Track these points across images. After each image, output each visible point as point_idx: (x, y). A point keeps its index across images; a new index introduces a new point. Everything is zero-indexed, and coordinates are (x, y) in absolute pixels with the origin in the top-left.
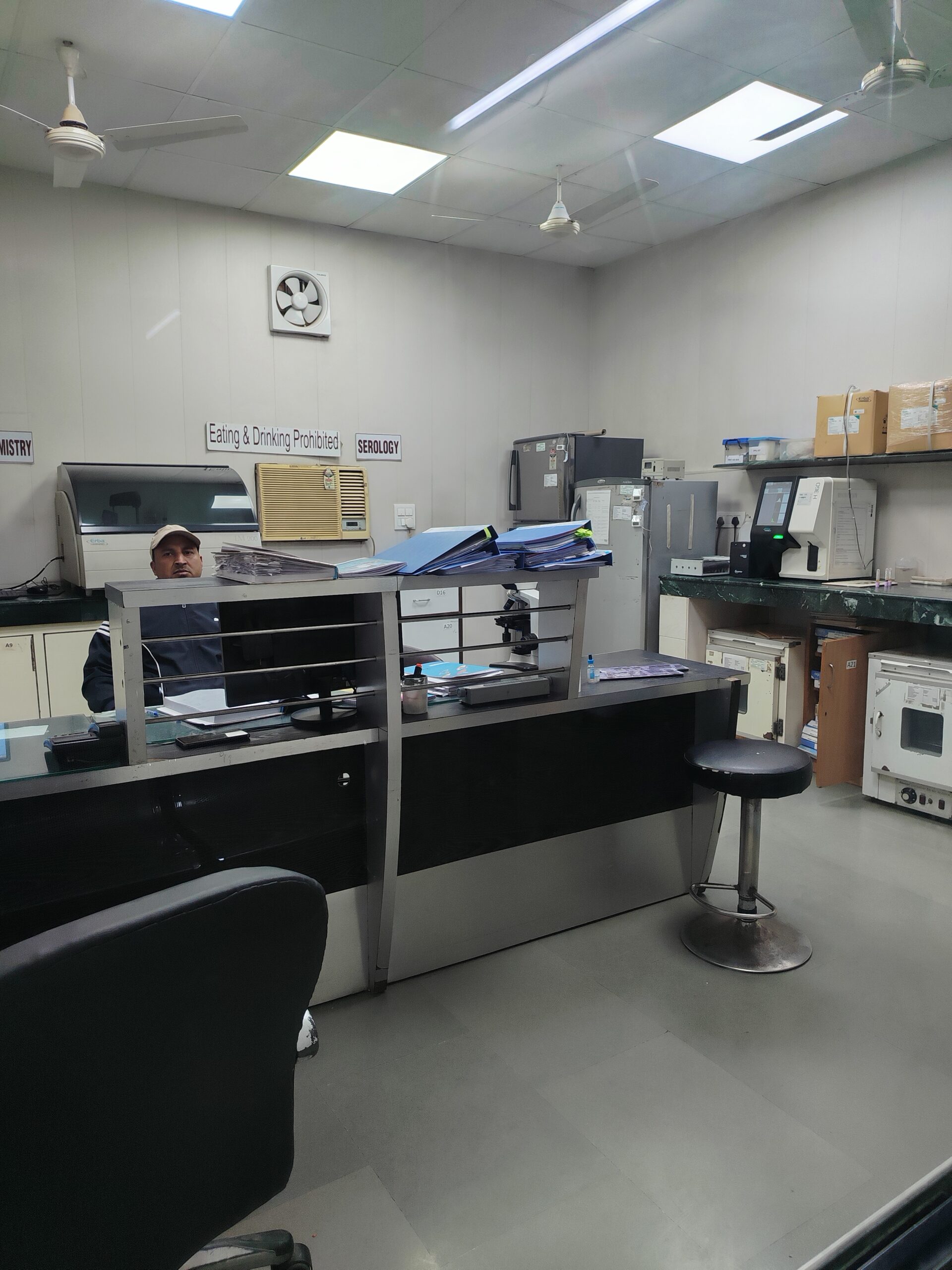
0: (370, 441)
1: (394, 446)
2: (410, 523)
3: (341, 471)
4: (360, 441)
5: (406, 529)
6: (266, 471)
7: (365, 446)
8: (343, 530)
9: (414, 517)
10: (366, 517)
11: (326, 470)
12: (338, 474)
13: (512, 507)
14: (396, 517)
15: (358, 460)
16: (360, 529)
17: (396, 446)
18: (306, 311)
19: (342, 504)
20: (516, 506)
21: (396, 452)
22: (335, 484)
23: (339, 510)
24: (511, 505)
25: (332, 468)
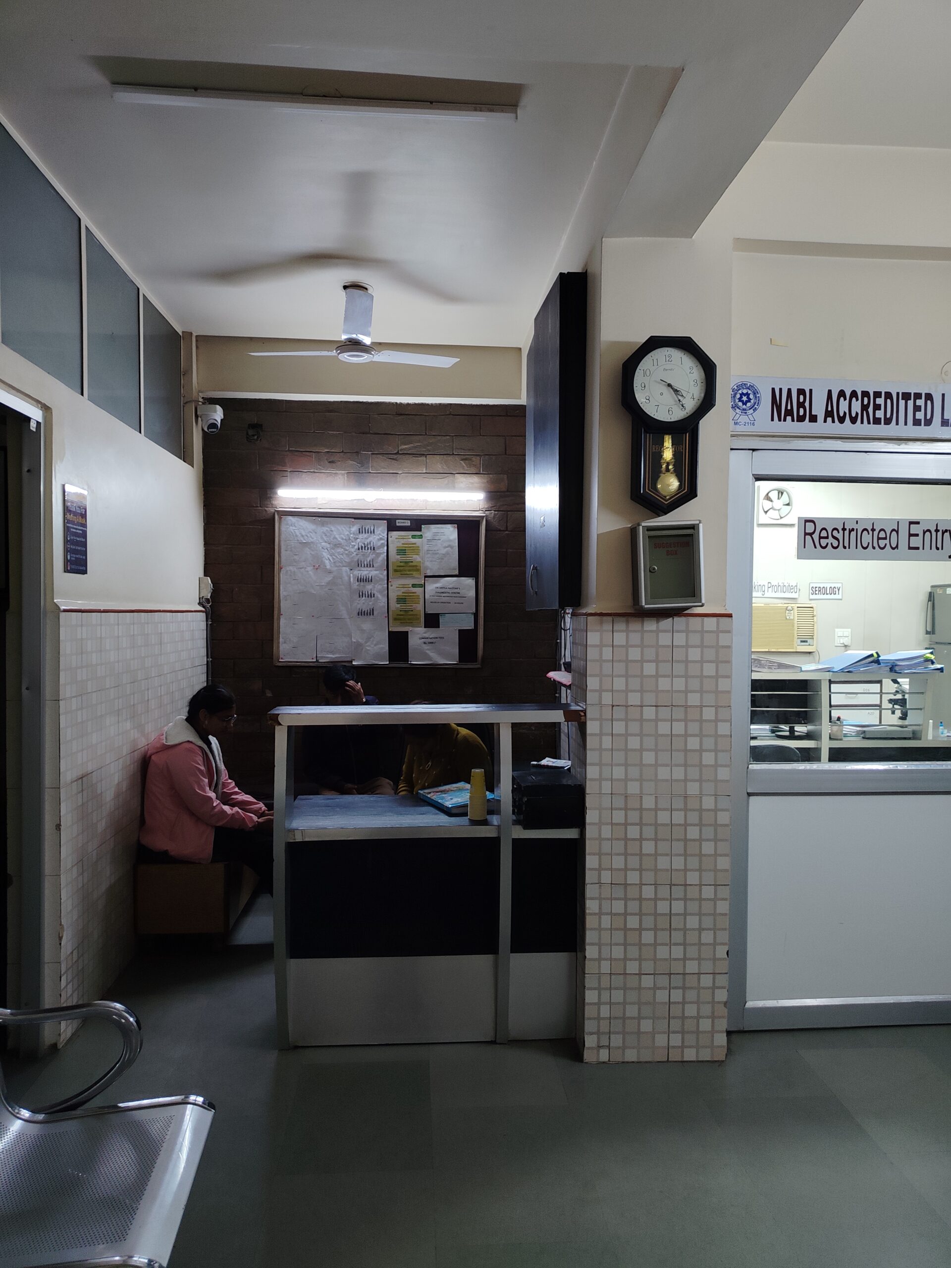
0: (820, 587)
1: (837, 590)
2: (846, 641)
3: (798, 607)
4: (813, 587)
5: (843, 645)
7: (816, 591)
8: (798, 645)
9: (850, 638)
10: (815, 637)
11: (788, 607)
12: (796, 609)
13: (927, 633)
14: (836, 637)
15: (811, 600)
16: (809, 645)
17: (839, 590)
19: (798, 629)
20: (931, 632)
21: (839, 594)
22: (794, 615)
23: (796, 632)
24: (927, 631)
25: (793, 605)
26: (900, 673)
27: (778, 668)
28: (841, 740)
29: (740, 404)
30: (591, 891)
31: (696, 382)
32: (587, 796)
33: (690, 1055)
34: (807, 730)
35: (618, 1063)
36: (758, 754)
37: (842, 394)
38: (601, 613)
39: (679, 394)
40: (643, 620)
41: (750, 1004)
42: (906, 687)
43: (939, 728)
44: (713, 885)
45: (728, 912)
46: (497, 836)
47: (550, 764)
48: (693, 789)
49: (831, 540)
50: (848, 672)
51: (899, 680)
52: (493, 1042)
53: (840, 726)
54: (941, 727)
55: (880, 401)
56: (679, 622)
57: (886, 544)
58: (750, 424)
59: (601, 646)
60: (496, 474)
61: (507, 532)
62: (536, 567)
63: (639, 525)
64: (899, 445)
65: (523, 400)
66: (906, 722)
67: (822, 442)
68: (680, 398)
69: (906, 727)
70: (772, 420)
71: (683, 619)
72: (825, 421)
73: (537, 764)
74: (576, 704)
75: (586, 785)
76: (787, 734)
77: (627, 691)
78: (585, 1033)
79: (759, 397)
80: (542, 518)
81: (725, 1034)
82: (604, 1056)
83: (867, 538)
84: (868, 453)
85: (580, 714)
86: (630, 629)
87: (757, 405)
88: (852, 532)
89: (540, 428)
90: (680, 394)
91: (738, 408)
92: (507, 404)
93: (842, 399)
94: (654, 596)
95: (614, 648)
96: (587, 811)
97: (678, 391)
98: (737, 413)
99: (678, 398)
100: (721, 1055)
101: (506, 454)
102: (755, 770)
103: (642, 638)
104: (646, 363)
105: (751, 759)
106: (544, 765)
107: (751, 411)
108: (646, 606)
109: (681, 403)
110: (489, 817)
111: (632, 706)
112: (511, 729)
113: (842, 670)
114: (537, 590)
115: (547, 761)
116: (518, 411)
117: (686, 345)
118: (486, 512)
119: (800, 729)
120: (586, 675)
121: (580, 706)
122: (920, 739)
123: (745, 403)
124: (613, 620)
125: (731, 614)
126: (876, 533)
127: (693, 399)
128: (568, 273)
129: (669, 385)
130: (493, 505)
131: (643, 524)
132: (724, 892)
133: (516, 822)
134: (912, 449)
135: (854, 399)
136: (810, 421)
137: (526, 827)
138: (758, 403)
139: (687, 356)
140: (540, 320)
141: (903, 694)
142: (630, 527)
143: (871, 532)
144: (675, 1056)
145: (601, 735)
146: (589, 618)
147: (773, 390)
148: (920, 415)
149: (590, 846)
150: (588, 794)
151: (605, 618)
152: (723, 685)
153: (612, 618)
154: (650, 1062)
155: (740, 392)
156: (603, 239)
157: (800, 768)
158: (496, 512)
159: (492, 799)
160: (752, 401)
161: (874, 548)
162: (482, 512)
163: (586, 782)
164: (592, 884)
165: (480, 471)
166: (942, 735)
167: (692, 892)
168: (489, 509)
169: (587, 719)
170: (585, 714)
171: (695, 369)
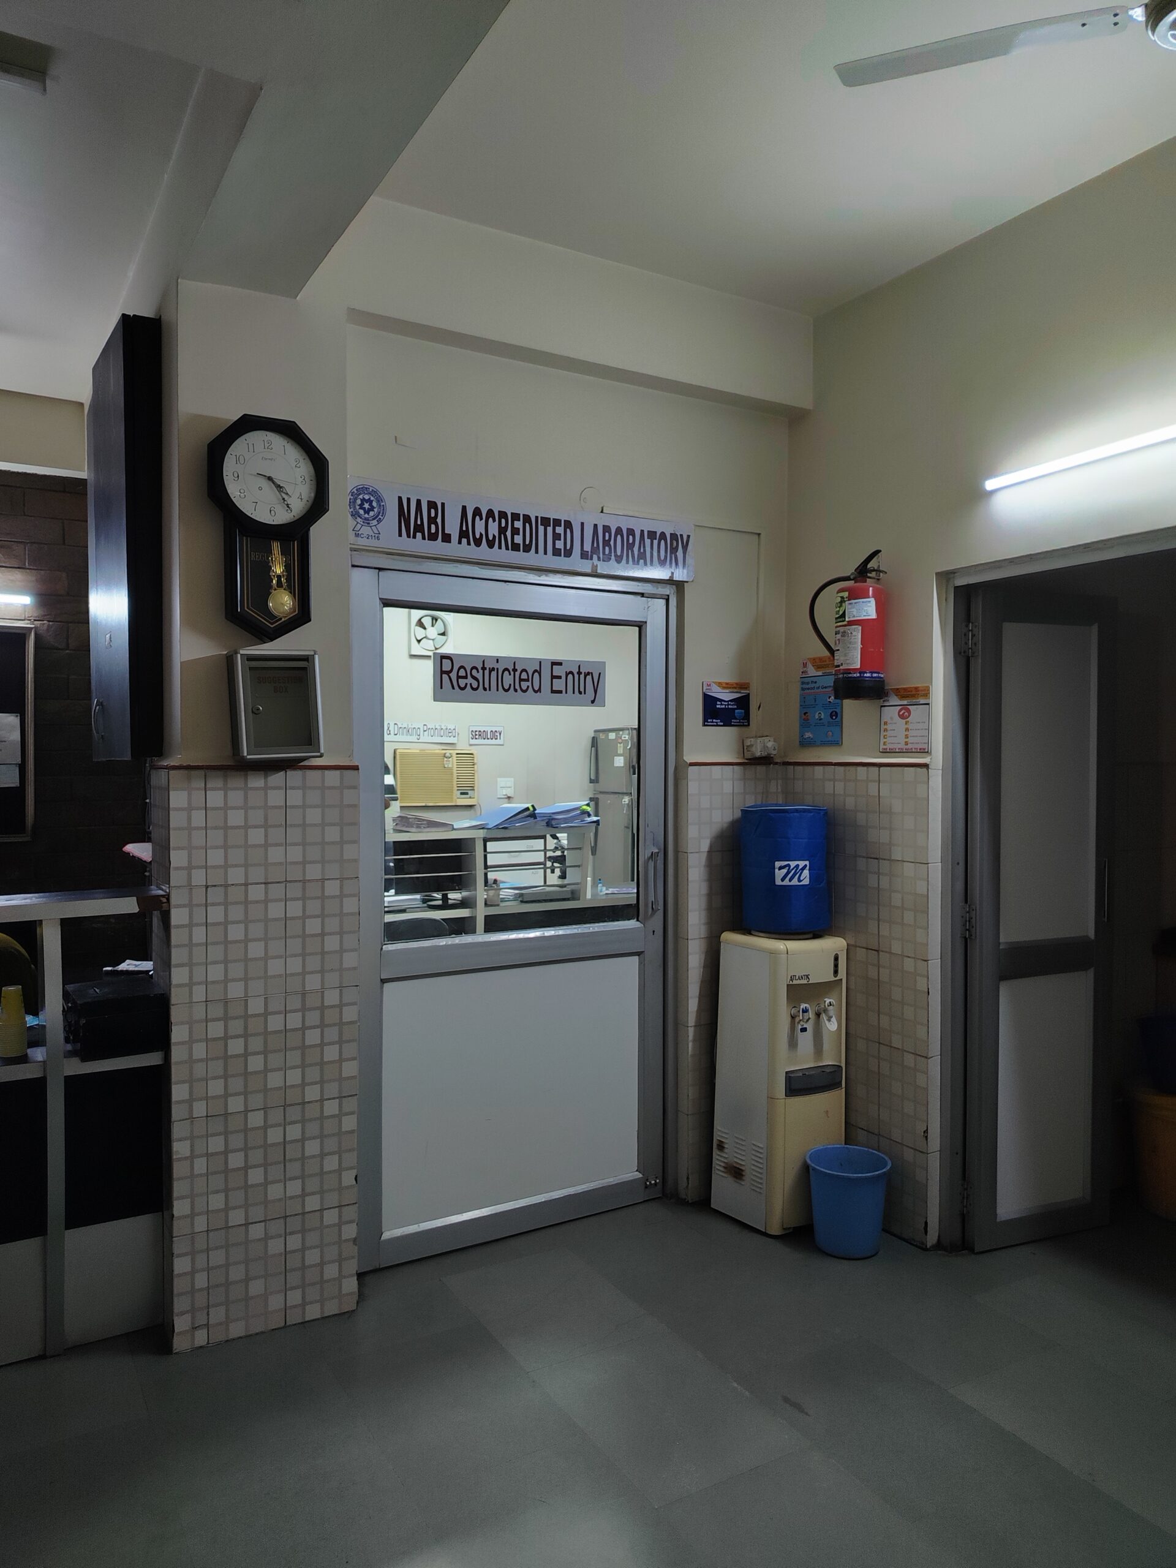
0: (480, 731)
1: (498, 734)
2: (510, 792)
3: (457, 754)
4: (472, 731)
5: (503, 797)
6: (402, 755)
7: (476, 735)
8: (458, 798)
9: (513, 788)
10: (475, 788)
11: (446, 753)
12: (455, 756)
13: (591, 781)
14: (498, 788)
15: (471, 745)
16: (470, 798)
17: (500, 734)
18: (435, 641)
19: (458, 778)
20: (594, 781)
21: (500, 739)
22: (452, 763)
23: (455, 783)
24: (590, 779)
25: (451, 751)
26: (557, 827)
27: (428, 827)
28: (498, 905)
29: (361, 512)
30: (178, 1130)
31: (304, 479)
32: (172, 1007)
33: (313, 1312)
34: (462, 897)
35: (219, 1344)
36: (394, 932)
37: (477, 512)
38: (190, 765)
39: (282, 491)
40: (247, 774)
41: (387, 1235)
42: (565, 842)
43: (598, 886)
44: (338, 1098)
45: (356, 1128)
46: (42, 1076)
47: (131, 968)
48: (313, 982)
49: (470, 680)
50: (503, 828)
51: (558, 835)
52: (42, 1357)
53: (496, 890)
54: (600, 885)
55: (518, 524)
56: (294, 777)
57: (528, 687)
58: (373, 538)
59: (190, 809)
60: (49, 570)
61: (68, 651)
62: (102, 703)
63: (236, 653)
64: (540, 577)
65: (83, 475)
66: (566, 882)
67: (457, 567)
68: (284, 496)
69: (565, 887)
70: (400, 535)
71: (299, 773)
72: (460, 542)
73: (111, 970)
74: (157, 887)
75: (170, 993)
76: (440, 902)
77: (226, 866)
78: (174, 1315)
79: (383, 505)
80: (108, 636)
81: (356, 1278)
82: (201, 1338)
83: (508, 679)
84: (508, 583)
85: (161, 901)
86: (229, 786)
87: (382, 516)
88: (493, 672)
89: (103, 516)
90: (284, 491)
91: (359, 516)
92: (64, 476)
93: (477, 518)
94: (258, 744)
95: (208, 812)
96: (173, 1028)
97: (281, 487)
98: (358, 523)
99: (281, 495)
100: (350, 1304)
101: (64, 544)
102: (391, 951)
103: (246, 798)
104: (239, 447)
105: (386, 939)
106: (122, 971)
107: (375, 522)
108: (249, 757)
109: (285, 502)
110: (29, 1051)
111: (233, 885)
112: (60, 926)
113: (497, 827)
114: (103, 734)
115: (128, 965)
116: (75, 487)
117: (290, 431)
118: (36, 622)
119: (454, 896)
120: (169, 848)
121: (162, 890)
122: (579, 899)
123: (367, 512)
124: (205, 776)
125: (358, 766)
126: (517, 674)
127: (301, 499)
128: (134, 315)
129: (270, 479)
130: (46, 613)
131: (242, 652)
132: (351, 1104)
133: (70, 1054)
134: (554, 581)
135: (491, 520)
136: (443, 541)
137: (85, 1058)
138: (383, 513)
139: (292, 445)
140: (99, 370)
141: (562, 850)
142: (226, 654)
143: (512, 673)
144: (294, 1318)
145: (191, 926)
146: (171, 772)
147: (400, 498)
148: (560, 544)
149: (176, 1073)
150: (173, 1005)
151: (193, 772)
152: (349, 852)
153: (204, 773)
154: (262, 1333)
155: (361, 497)
156: (179, 280)
157: (441, 944)
158: (51, 623)
159: (36, 1025)
160: (376, 510)
161: (516, 690)
162: (29, 622)
163: (170, 990)
164: (180, 1120)
165: (25, 564)
166: (601, 894)
167: (312, 1111)
168: (41, 619)
169: (172, 906)
170: (168, 900)
171: (302, 461)
